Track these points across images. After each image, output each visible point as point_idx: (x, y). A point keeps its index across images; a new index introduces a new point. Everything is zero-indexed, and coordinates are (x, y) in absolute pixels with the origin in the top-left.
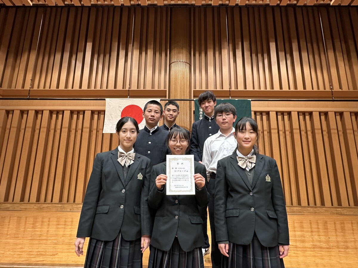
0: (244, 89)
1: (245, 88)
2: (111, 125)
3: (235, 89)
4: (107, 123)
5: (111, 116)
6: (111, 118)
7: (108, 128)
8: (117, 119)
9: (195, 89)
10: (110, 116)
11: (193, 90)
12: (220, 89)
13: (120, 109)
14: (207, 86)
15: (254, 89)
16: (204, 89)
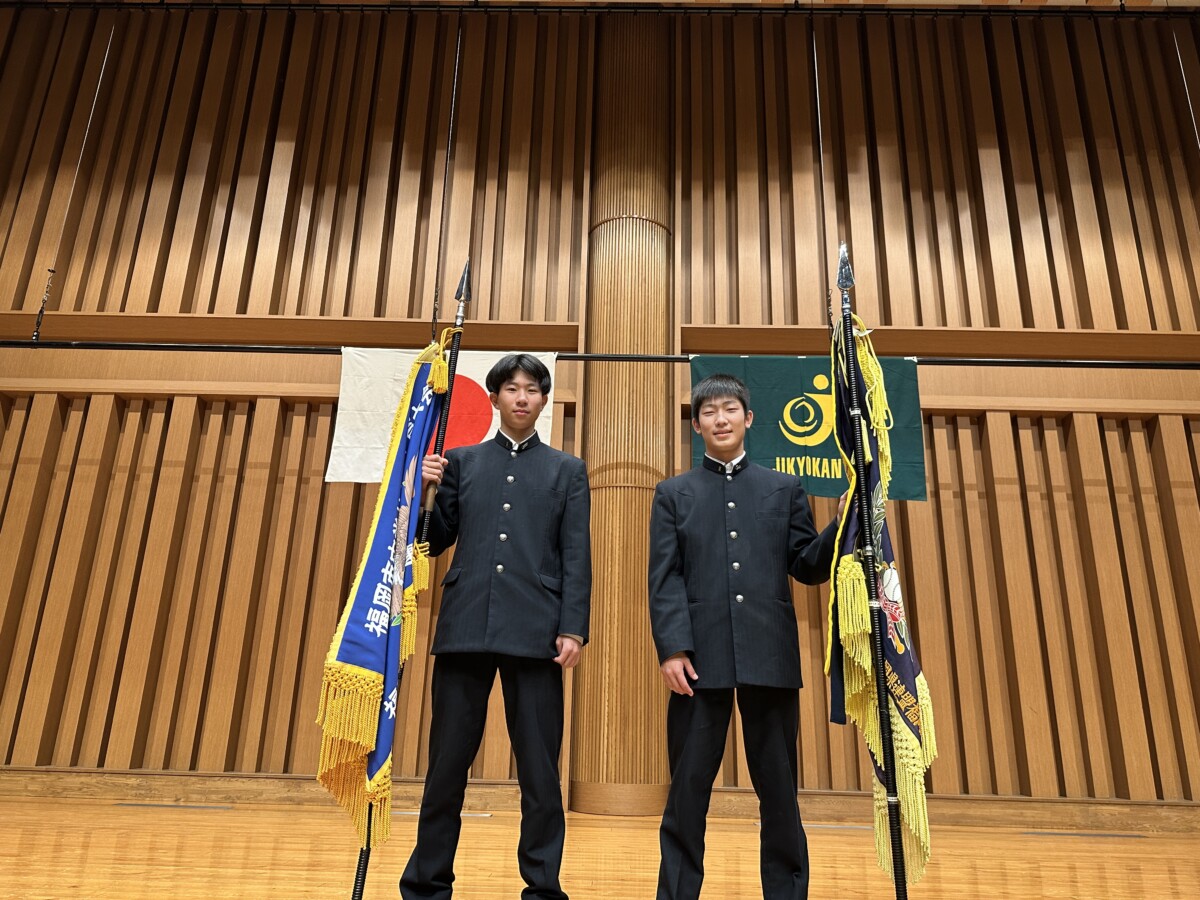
1: (888, 320)
2: (362, 450)
5: (363, 417)
6: (361, 426)
7: (346, 463)
9: (686, 323)
10: (358, 416)
11: (679, 324)
12: (786, 324)
13: (399, 390)
14: (734, 314)
15: (921, 324)
16: (722, 322)
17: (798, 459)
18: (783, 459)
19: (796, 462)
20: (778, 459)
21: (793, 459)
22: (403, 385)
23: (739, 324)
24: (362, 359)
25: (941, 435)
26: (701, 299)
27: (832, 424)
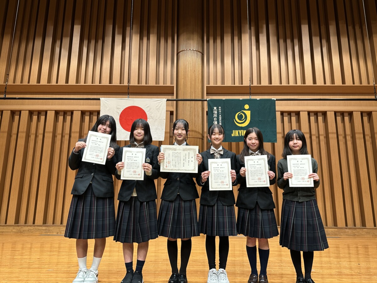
0: (269, 84)
3: (257, 84)
9: (208, 85)
11: (205, 85)
12: (239, 84)
13: (119, 111)
14: (223, 81)
15: (281, 84)
16: (219, 84)
18: (235, 131)
19: (239, 131)
20: (233, 131)
22: (120, 110)
23: (224, 84)
24: (106, 102)
25: (286, 119)
26: (213, 76)
27: (250, 120)
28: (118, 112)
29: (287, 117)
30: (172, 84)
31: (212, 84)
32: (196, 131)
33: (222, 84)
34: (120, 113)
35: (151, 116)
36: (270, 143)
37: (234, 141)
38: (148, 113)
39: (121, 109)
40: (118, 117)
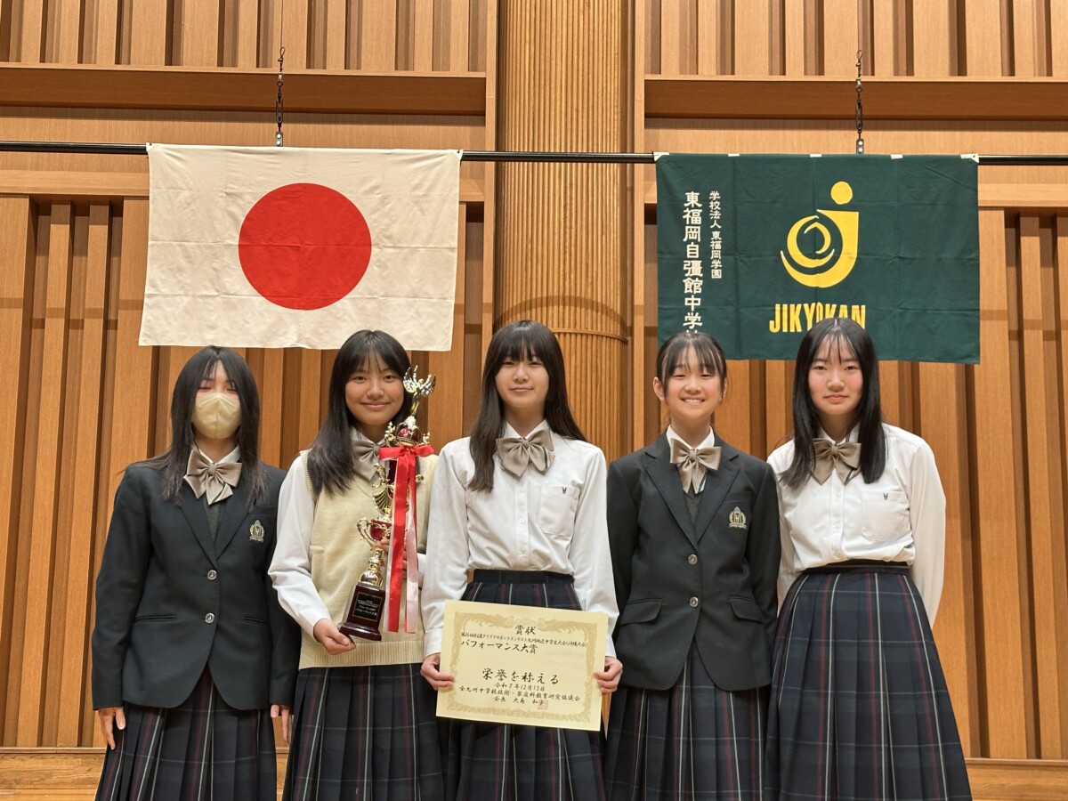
0: (952, 74)
1: (960, 64)
2: (187, 299)
3: (896, 73)
4: (165, 291)
5: (185, 250)
6: (183, 263)
7: (166, 318)
8: (215, 265)
9: (653, 72)
10: (178, 249)
11: (641, 76)
12: (806, 74)
13: (235, 209)
14: (727, 56)
15: (1012, 73)
16: (708, 71)
17: (806, 306)
18: (785, 306)
19: (803, 310)
20: (778, 307)
21: (799, 306)
22: (242, 202)
23: (733, 73)
24: (178, 163)
25: (1031, 246)
26: (677, 32)
27: (855, 256)
28: (231, 215)
29: (1037, 239)
30: (475, 70)
31: (671, 71)
32: (592, 305)
33: (723, 73)
34: (242, 219)
35: (387, 234)
36: (950, 368)
37: (778, 357)
38: (375, 221)
39: (248, 197)
40: (231, 237)
